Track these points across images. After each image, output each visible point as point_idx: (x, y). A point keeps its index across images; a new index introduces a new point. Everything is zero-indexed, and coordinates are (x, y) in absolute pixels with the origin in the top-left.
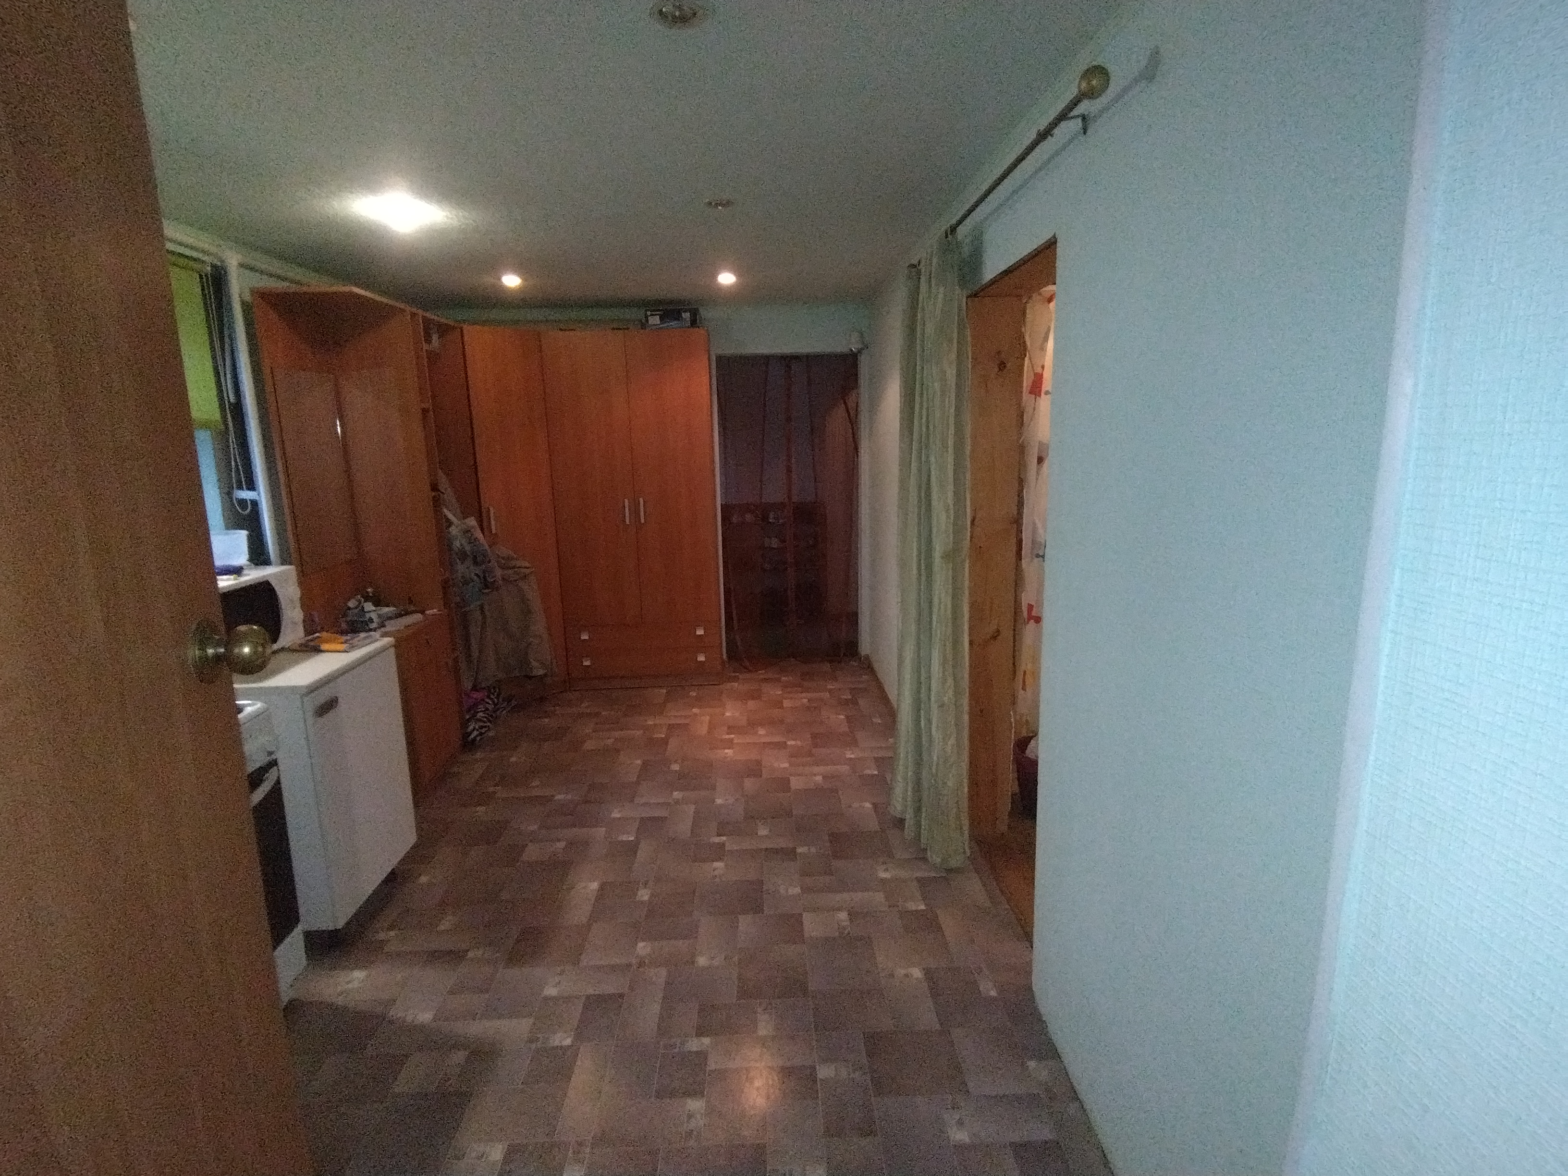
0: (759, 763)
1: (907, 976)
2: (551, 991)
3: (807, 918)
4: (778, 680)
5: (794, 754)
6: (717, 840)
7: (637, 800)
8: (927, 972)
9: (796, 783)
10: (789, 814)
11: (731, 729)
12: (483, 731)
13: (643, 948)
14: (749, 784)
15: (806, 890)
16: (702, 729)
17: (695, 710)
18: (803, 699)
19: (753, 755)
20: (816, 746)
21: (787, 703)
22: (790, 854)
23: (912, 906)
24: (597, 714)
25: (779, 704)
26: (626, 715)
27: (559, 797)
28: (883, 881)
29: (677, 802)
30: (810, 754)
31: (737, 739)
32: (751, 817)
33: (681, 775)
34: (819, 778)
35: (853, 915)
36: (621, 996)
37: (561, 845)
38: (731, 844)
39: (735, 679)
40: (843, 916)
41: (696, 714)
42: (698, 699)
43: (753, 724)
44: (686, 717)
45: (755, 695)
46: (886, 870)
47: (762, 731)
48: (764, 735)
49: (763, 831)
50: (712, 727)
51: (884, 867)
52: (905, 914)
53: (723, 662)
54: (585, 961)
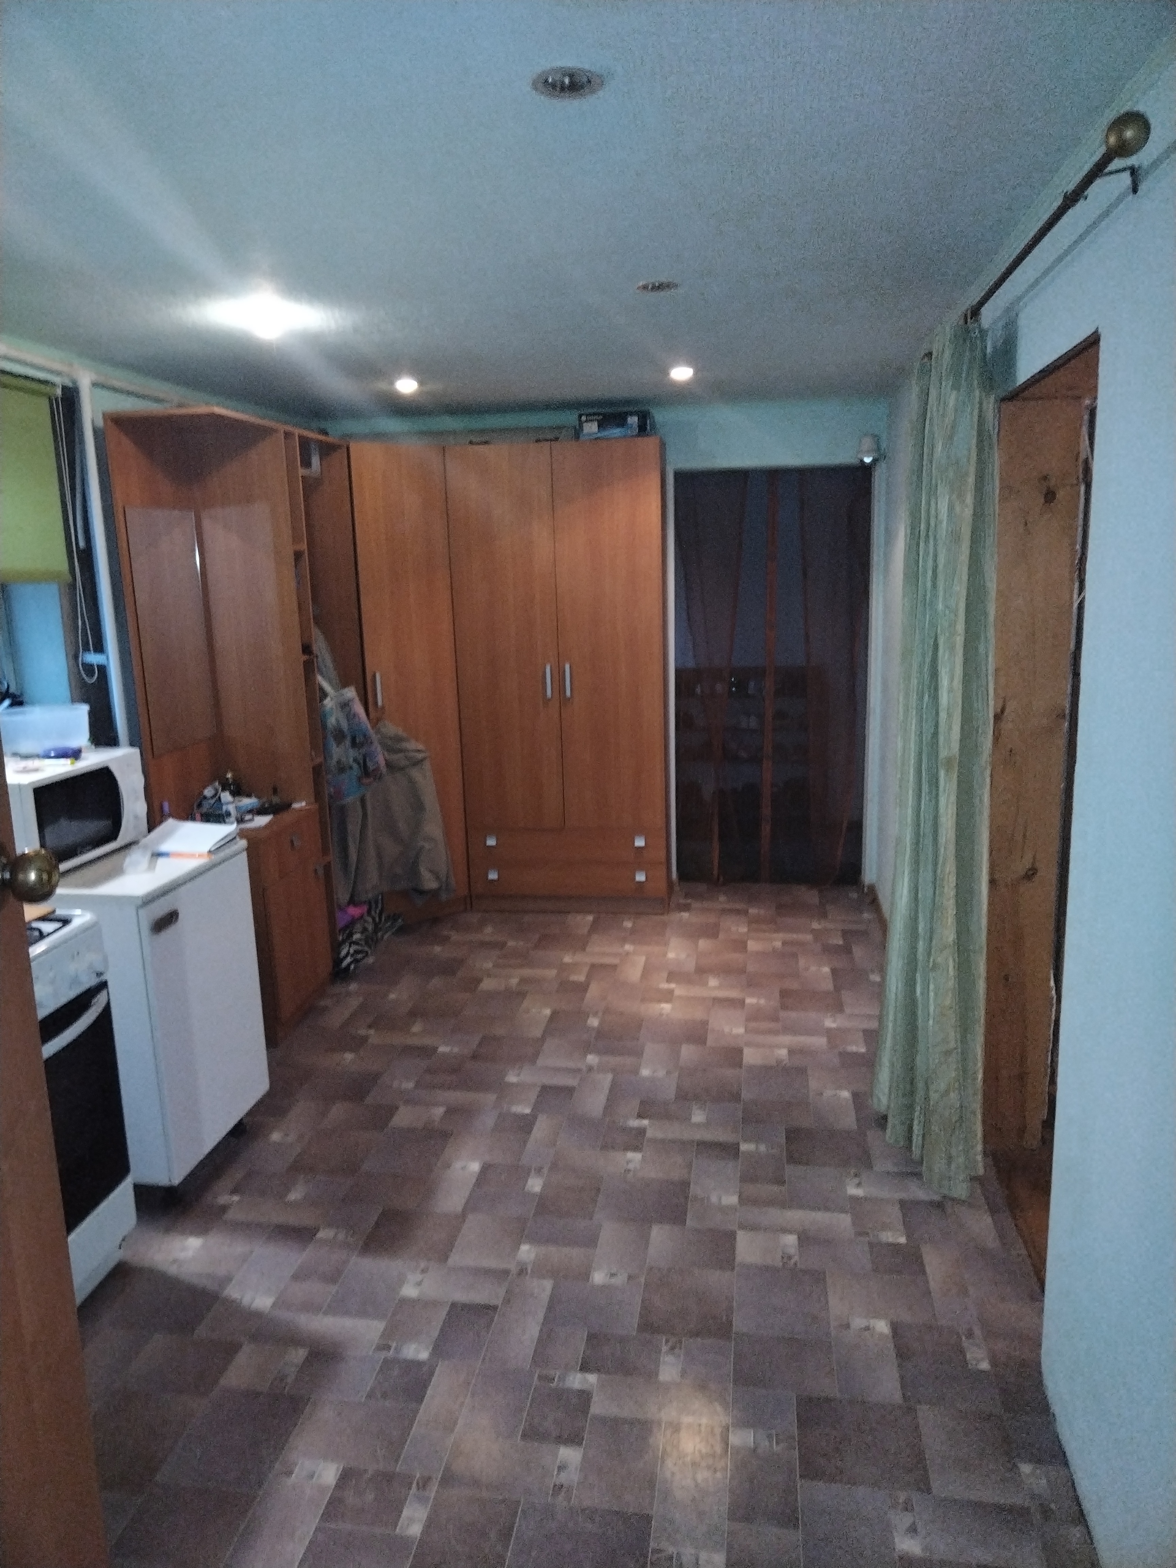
0: (705, 1023)
1: (867, 1328)
2: (409, 1291)
3: (742, 1238)
4: (746, 912)
5: (755, 1016)
6: (635, 1123)
7: (540, 1062)
8: (896, 1328)
9: (751, 1056)
10: (736, 1097)
11: (672, 976)
12: (359, 956)
13: (527, 1253)
14: (688, 1052)
15: (744, 1200)
16: (633, 972)
17: (628, 947)
18: (777, 941)
19: (698, 1014)
20: (784, 1007)
21: (753, 946)
22: (730, 1150)
23: (888, 1237)
24: (502, 945)
25: (740, 945)
26: (536, 947)
27: (443, 1049)
28: (855, 1199)
29: (590, 1069)
30: (776, 1019)
31: (679, 990)
32: (685, 1096)
33: (600, 1034)
34: (783, 1053)
35: (805, 1239)
36: (495, 1308)
37: (439, 1111)
38: (653, 1129)
39: (686, 908)
40: (791, 1240)
41: (628, 954)
42: (633, 931)
43: (702, 971)
44: (615, 955)
45: (711, 932)
46: (859, 1185)
47: (713, 982)
48: (715, 988)
49: (698, 1117)
50: (647, 972)
51: (856, 1180)
52: (875, 1247)
53: (670, 884)
54: (455, 1259)
